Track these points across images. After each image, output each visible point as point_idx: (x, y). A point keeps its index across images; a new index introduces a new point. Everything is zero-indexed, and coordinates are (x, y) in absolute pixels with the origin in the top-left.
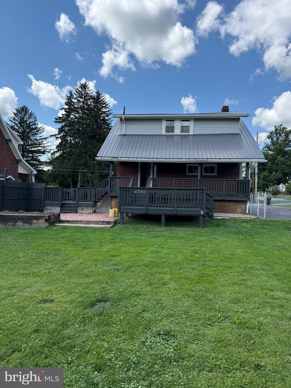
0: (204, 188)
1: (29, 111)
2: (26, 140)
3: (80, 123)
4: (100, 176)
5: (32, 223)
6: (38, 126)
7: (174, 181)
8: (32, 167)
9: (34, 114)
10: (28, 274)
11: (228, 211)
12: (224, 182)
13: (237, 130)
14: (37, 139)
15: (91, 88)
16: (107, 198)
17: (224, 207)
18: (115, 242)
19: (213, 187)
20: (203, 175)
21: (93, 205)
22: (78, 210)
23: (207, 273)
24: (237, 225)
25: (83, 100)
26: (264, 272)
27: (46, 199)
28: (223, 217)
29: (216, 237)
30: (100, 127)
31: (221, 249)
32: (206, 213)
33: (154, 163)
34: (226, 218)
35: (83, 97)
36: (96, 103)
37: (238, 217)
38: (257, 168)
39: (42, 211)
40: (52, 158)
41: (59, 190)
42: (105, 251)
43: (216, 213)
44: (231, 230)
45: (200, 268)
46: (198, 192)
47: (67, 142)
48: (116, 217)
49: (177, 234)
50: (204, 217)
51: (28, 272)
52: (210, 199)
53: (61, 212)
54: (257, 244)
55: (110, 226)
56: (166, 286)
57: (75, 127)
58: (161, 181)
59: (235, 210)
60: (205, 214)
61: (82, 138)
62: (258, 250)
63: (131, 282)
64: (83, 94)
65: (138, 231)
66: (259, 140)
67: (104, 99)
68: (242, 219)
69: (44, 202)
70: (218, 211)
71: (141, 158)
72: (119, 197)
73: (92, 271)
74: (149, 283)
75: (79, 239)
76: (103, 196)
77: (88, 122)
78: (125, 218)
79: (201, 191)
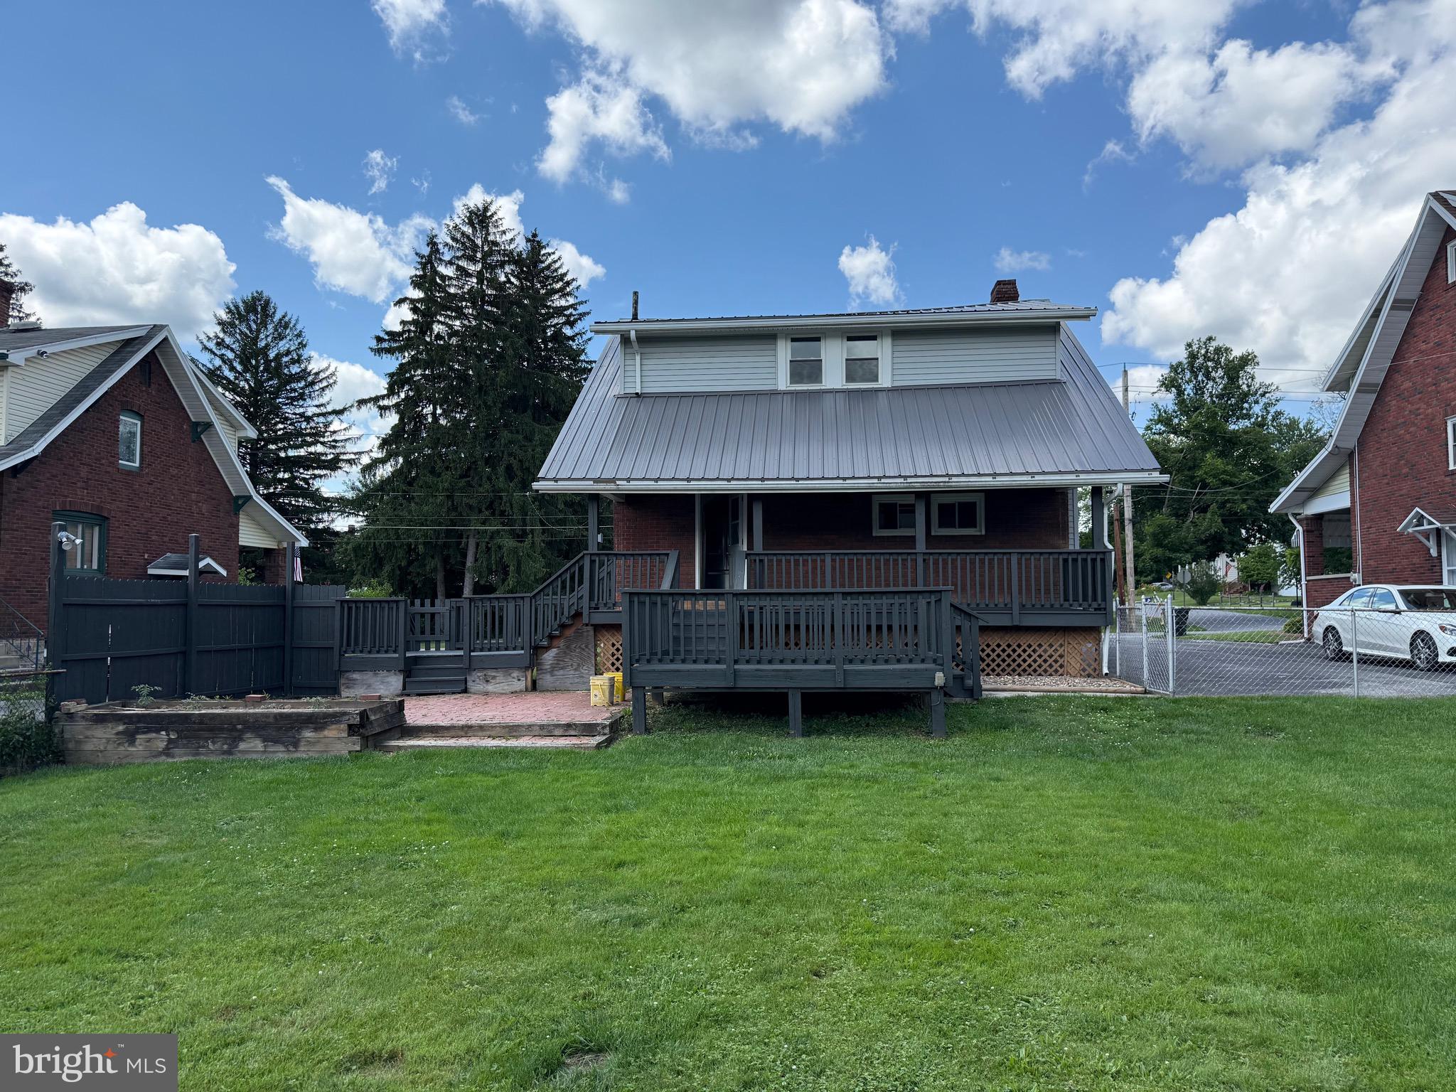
0: (941, 588)
1: (274, 313)
2: (266, 421)
3: (468, 352)
4: (549, 544)
5: (299, 740)
6: (310, 368)
7: (828, 559)
8: (289, 520)
9: (293, 322)
10: (294, 948)
11: (1035, 666)
12: (1014, 559)
13: (1052, 367)
14: (309, 413)
15: (506, 224)
16: (579, 634)
17: (1019, 651)
18: (618, 809)
19: (973, 580)
20: (933, 534)
21: (527, 663)
22: (470, 684)
23: (975, 919)
24: (1071, 721)
25: (479, 267)
26: (1186, 908)
27: (348, 644)
28: (1016, 694)
29: (996, 771)
30: (545, 366)
31: (1019, 821)
32: (955, 677)
33: (753, 498)
34: (1030, 694)
35: (479, 255)
36: (526, 279)
37: (1073, 688)
38: (1130, 499)
39: (334, 691)
40: (365, 486)
41: (398, 608)
42: (581, 847)
43: (988, 675)
44: (1051, 740)
45: (949, 900)
46: (922, 602)
47: (421, 423)
48: (618, 705)
49: (852, 766)
50: (946, 694)
51: (293, 941)
52: (966, 625)
53: (406, 691)
54: (1149, 795)
55: (594, 741)
56: (824, 981)
57: (451, 368)
58: (779, 562)
59: (1061, 661)
60: (951, 683)
61: (479, 408)
62: (1156, 821)
63: (690, 971)
64: (477, 246)
65: (703, 756)
66: (1131, 395)
67: (555, 262)
68: (1088, 697)
69: (341, 655)
70: (998, 670)
71: (703, 479)
72: (625, 628)
73: (540, 930)
74: (761, 969)
75: (480, 800)
76: (563, 627)
77: (498, 346)
78: (651, 708)
79: (933, 598)
